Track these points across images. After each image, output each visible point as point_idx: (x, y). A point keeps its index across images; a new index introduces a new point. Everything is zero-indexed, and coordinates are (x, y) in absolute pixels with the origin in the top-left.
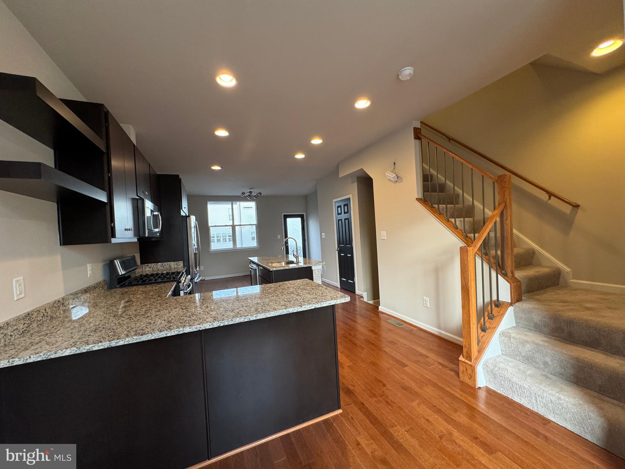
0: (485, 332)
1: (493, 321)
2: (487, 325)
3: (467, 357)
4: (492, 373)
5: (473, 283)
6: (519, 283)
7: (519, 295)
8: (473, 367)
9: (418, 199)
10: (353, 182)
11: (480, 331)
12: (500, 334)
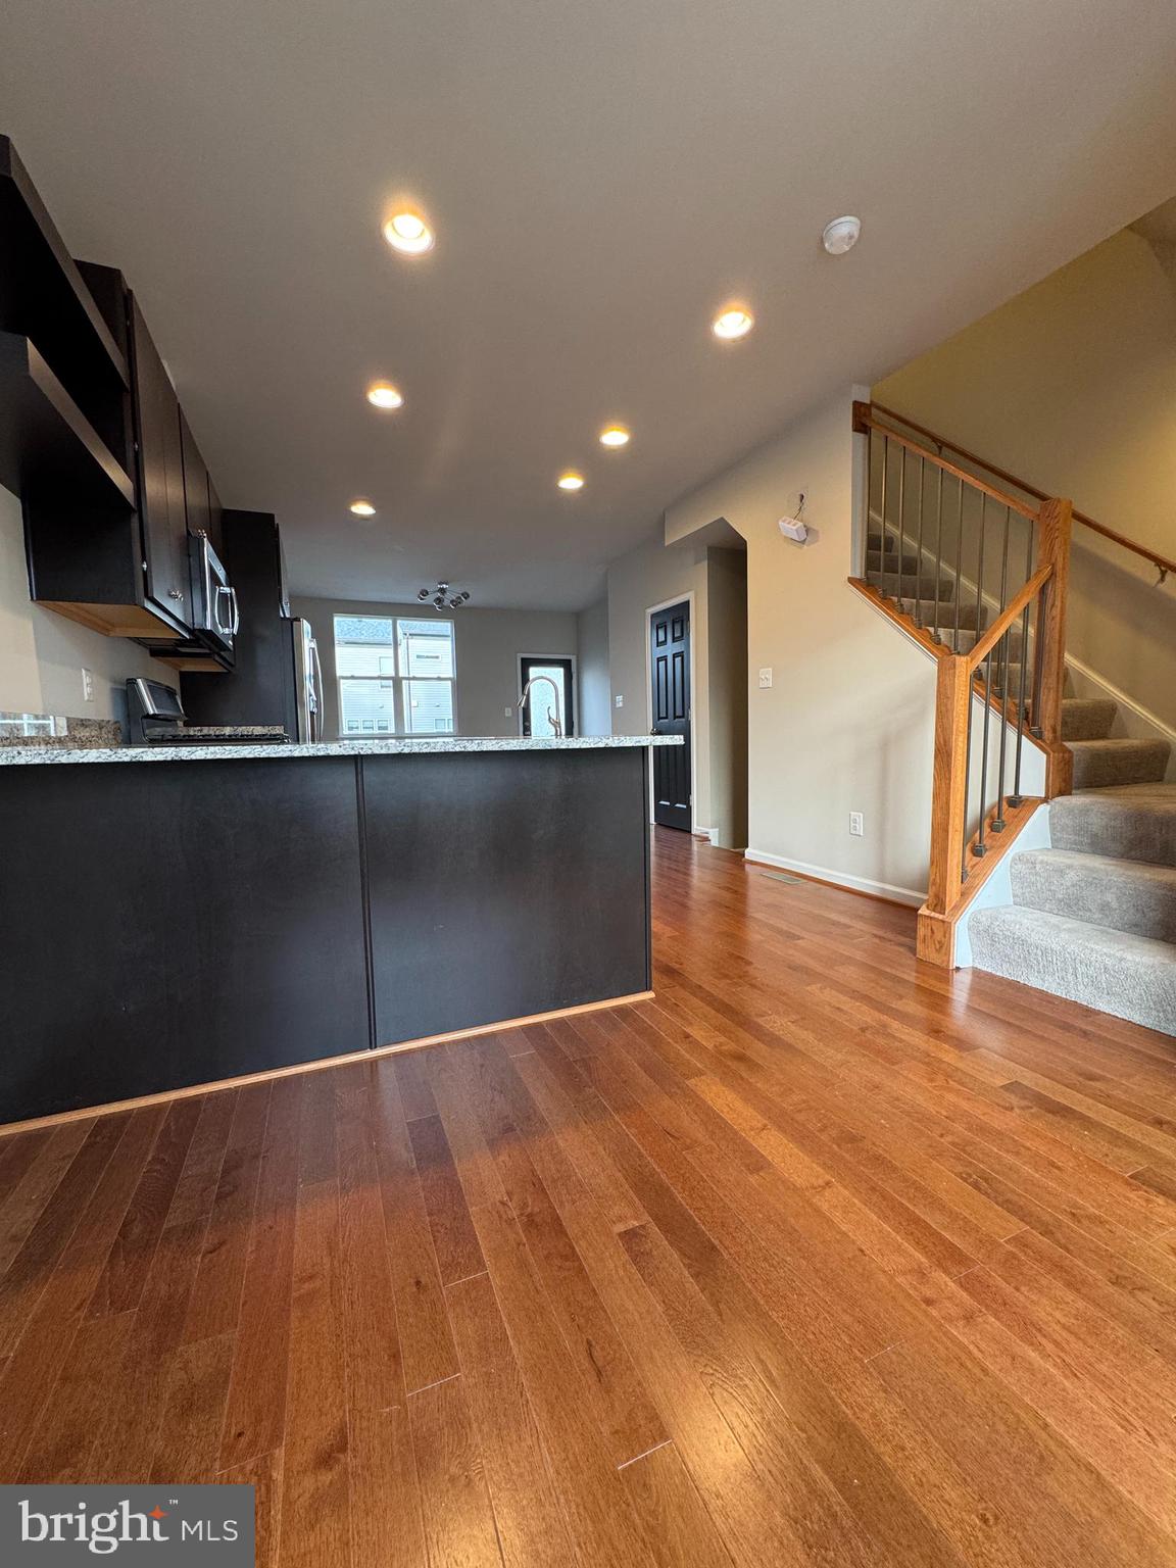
0: (981, 856)
1: (1000, 835)
2: (986, 842)
3: (936, 905)
4: (986, 935)
5: (961, 739)
6: (1066, 755)
7: (1064, 780)
8: (946, 925)
9: (851, 580)
10: (697, 562)
11: (968, 854)
12: (1014, 859)
